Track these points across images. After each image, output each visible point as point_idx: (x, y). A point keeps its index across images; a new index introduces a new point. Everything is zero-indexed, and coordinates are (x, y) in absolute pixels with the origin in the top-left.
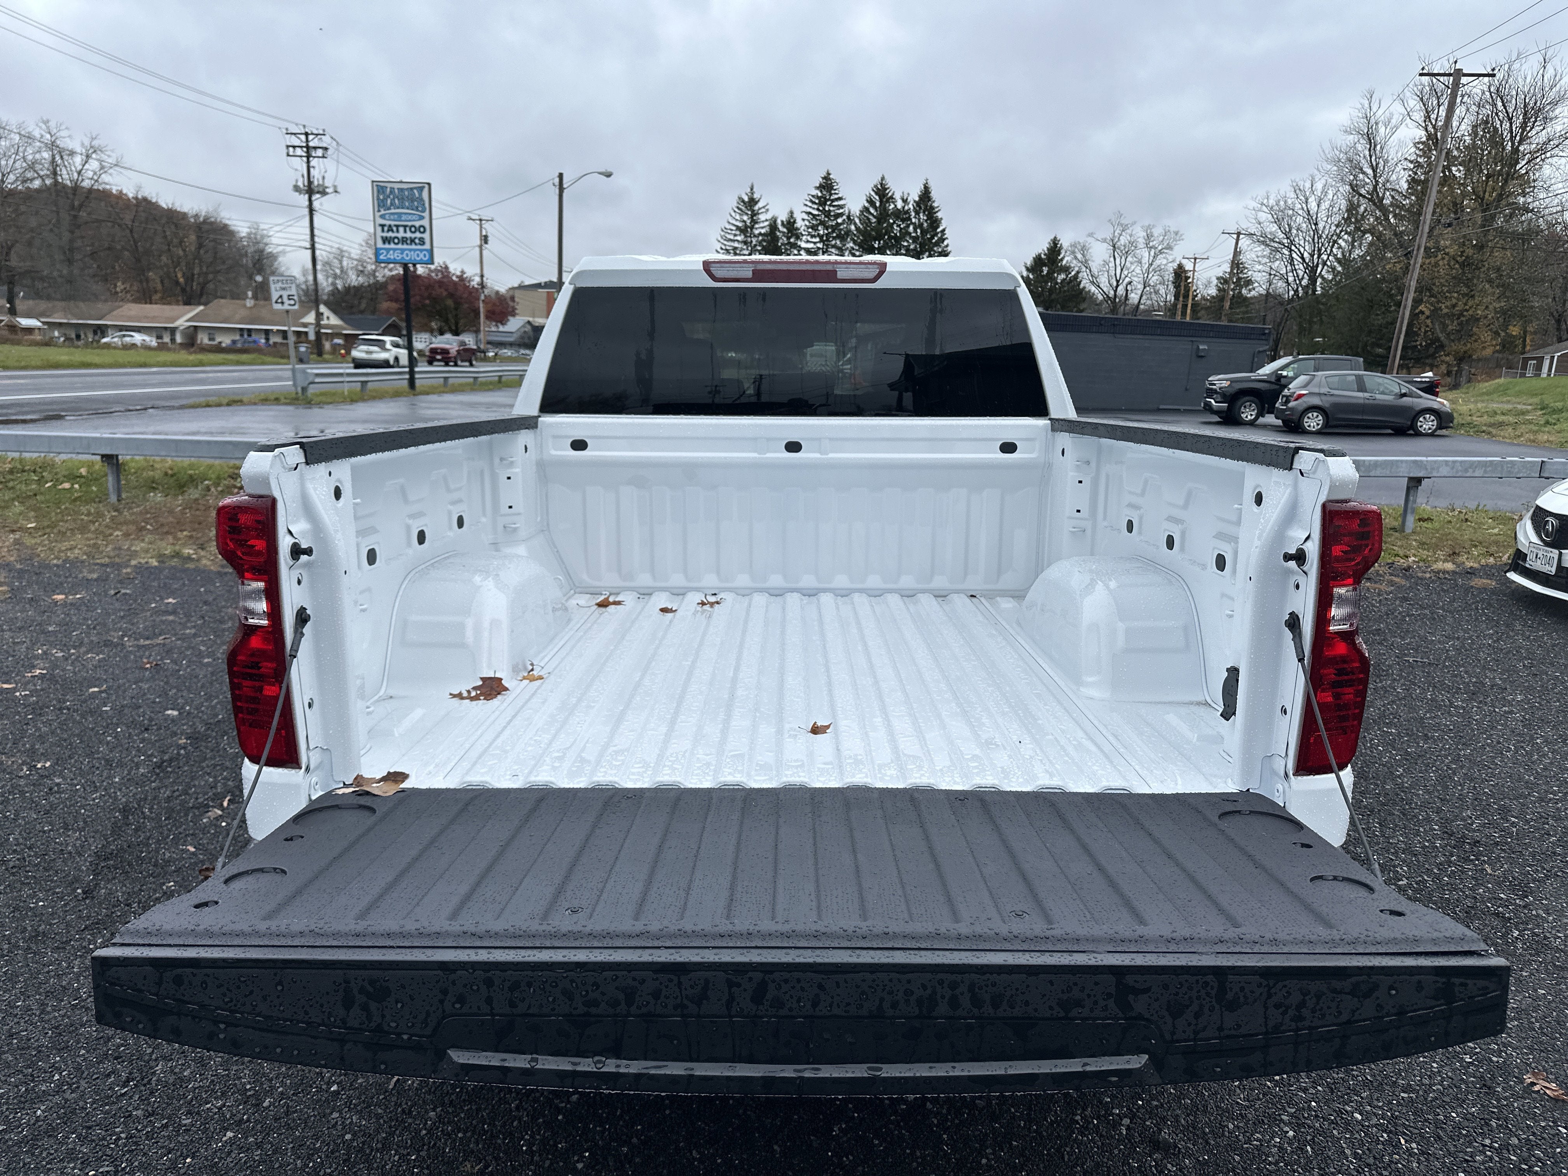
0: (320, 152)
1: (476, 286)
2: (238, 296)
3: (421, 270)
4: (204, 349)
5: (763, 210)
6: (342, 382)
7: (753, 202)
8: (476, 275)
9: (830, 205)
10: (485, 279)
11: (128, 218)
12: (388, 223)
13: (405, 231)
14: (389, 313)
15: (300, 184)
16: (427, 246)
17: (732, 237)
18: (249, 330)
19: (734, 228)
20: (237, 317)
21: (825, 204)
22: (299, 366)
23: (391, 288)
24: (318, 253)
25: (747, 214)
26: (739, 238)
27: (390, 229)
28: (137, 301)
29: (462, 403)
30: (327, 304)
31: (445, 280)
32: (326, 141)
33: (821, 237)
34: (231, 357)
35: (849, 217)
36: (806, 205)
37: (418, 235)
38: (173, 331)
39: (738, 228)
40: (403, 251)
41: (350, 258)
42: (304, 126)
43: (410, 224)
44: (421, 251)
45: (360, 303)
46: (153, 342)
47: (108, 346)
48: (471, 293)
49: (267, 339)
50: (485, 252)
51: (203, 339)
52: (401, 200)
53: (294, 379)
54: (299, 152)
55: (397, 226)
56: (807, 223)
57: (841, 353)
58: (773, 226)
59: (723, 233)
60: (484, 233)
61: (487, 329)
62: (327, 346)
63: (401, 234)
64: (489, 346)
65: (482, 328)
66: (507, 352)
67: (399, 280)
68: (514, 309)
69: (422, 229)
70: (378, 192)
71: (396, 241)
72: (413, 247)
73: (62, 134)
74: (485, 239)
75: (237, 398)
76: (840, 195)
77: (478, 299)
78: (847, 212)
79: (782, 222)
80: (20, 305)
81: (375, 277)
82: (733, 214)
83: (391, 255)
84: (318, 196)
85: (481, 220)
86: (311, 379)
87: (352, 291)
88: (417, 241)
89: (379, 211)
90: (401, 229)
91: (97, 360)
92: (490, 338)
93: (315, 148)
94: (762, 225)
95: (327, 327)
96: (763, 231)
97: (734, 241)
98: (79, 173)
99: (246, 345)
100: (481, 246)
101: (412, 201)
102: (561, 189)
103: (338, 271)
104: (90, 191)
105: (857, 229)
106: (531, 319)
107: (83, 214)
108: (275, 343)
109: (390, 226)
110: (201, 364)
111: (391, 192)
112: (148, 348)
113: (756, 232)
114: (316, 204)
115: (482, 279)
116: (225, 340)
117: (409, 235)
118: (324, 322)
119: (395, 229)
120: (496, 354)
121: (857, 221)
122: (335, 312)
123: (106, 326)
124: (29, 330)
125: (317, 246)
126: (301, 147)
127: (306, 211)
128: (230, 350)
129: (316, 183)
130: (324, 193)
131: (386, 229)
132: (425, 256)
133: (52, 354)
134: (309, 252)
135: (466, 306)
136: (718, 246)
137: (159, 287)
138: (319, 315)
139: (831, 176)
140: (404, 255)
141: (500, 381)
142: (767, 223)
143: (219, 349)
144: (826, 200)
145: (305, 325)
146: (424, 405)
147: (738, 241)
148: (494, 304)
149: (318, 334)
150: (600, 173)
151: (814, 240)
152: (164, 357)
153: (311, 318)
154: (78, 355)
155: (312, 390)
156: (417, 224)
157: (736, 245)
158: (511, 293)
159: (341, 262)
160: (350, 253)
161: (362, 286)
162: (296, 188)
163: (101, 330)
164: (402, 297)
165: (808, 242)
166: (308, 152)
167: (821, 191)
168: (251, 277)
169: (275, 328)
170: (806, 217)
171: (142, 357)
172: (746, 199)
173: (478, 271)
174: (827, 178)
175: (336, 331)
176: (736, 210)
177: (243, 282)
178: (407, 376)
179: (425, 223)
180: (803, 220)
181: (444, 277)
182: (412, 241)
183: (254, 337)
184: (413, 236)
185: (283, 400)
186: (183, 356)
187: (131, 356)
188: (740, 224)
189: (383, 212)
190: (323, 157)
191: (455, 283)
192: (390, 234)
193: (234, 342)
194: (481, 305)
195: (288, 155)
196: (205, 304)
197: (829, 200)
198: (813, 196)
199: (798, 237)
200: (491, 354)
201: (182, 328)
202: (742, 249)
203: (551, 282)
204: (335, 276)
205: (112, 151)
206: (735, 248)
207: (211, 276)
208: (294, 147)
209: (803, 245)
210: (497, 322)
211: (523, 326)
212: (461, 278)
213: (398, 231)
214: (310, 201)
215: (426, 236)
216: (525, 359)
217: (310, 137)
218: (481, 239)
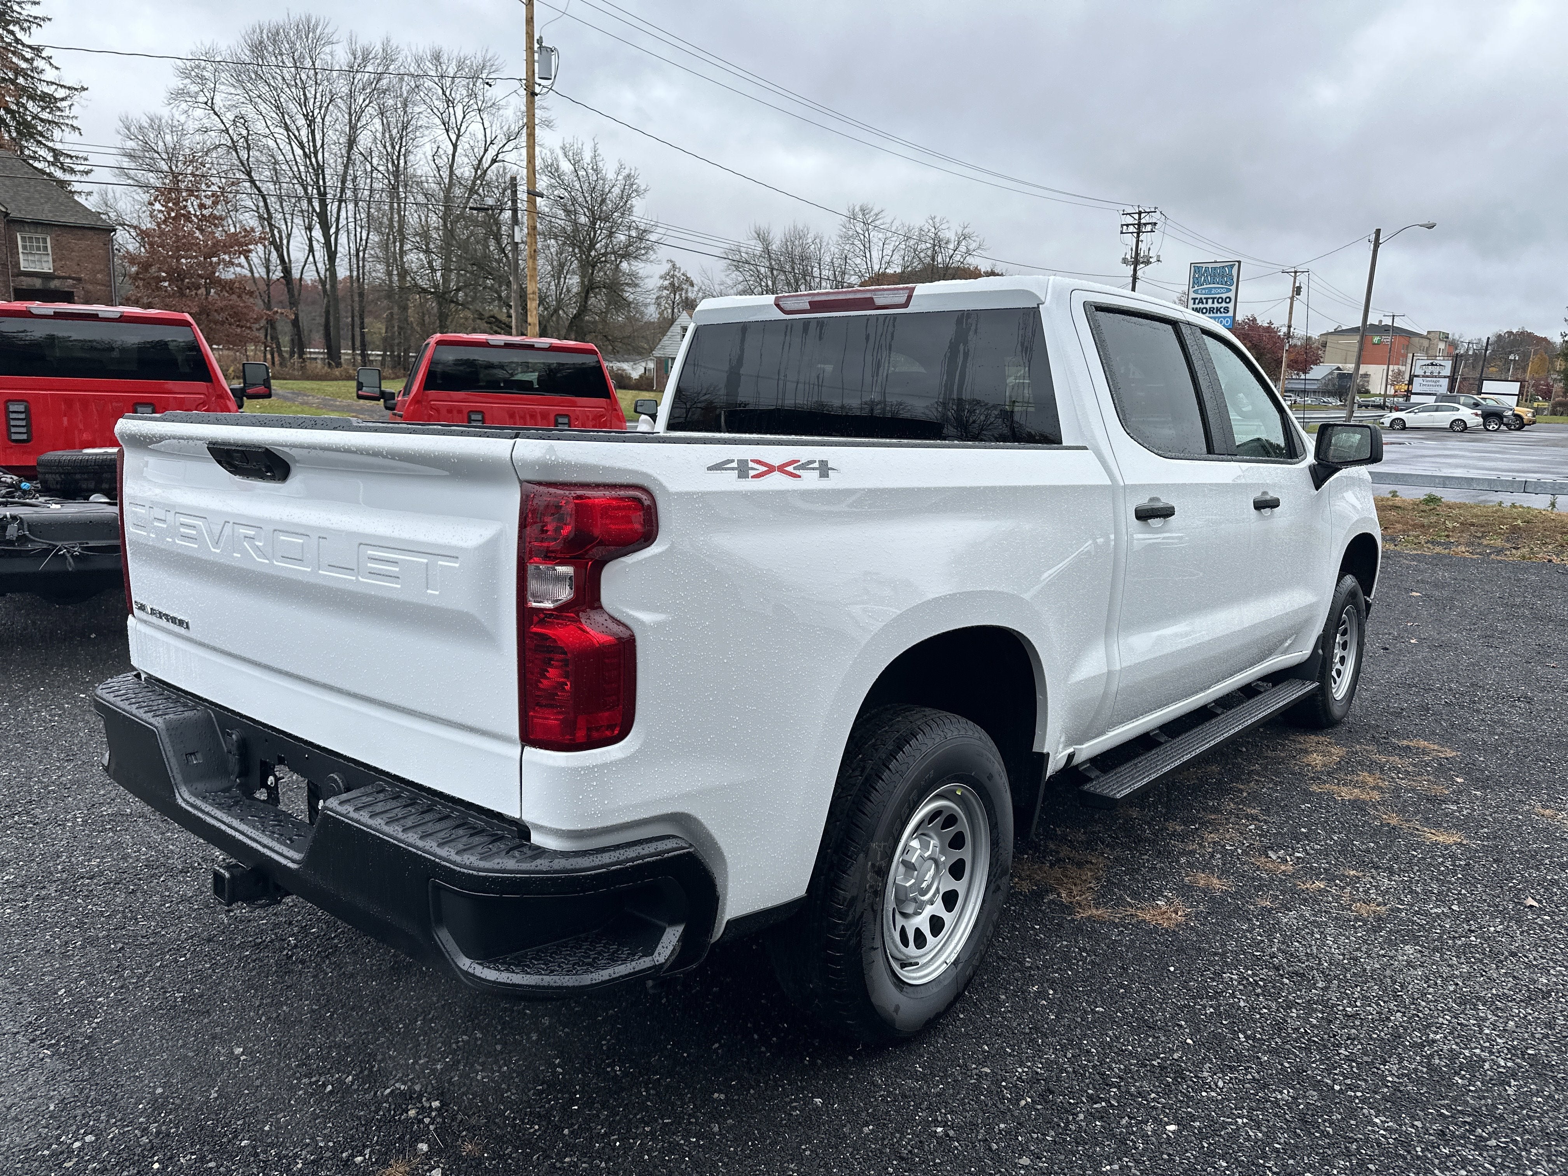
0: (1149, 228)
1: (1282, 336)
8: (1283, 325)
10: (1292, 329)
12: (1199, 296)
13: (1213, 303)
15: (1128, 257)
16: (1231, 314)
27: (1201, 301)
31: (1251, 334)
32: (1156, 217)
37: (1224, 305)
42: (1139, 206)
43: (1218, 296)
44: (1224, 318)
48: (1276, 342)
50: (1295, 303)
52: (1214, 276)
54: (1131, 229)
55: (1207, 299)
60: (1297, 285)
61: (1287, 377)
63: (1210, 305)
64: (1288, 394)
65: (1283, 377)
68: (1323, 356)
69: (1228, 300)
70: (1195, 272)
71: (1204, 311)
72: (1219, 315)
73: (943, 227)
74: (1298, 290)
77: (1282, 348)
84: (1142, 265)
85: (1295, 272)
88: (1222, 310)
89: (1193, 287)
90: (1210, 301)
92: (1291, 386)
93: (1145, 224)
100: (1292, 298)
101: (1223, 277)
102: (1377, 244)
106: (1338, 366)
109: (1201, 299)
111: (1205, 271)
114: (1140, 273)
115: (1289, 329)
117: (1216, 305)
119: (1204, 301)
126: (1134, 225)
127: (1131, 276)
129: (1142, 254)
130: (1148, 263)
131: (1197, 301)
132: (1227, 322)
148: (1298, 353)
150: (1422, 226)
156: (1224, 296)
158: (1322, 340)
162: (1125, 261)
166: (1139, 228)
173: (1286, 323)
179: (1232, 295)
181: (1250, 329)
182: (1219, 310)
184: (1219, 306)
189: (1196, 288)
190: (1152, 231)
191: (1260, 334)
192: (1201, 306)
194: (1285, 354)
195: (1122, 233)
205: (977, 236)
208: (1127, 225)
210: (1299, 370)
211: (1330, 373)
212: (1268, 329)
213: (1207, 303)
214: (1135, 270)
215: (1231, 306)
216: (1326, 407)
217: (1143, 215)
218: (1293, 291)
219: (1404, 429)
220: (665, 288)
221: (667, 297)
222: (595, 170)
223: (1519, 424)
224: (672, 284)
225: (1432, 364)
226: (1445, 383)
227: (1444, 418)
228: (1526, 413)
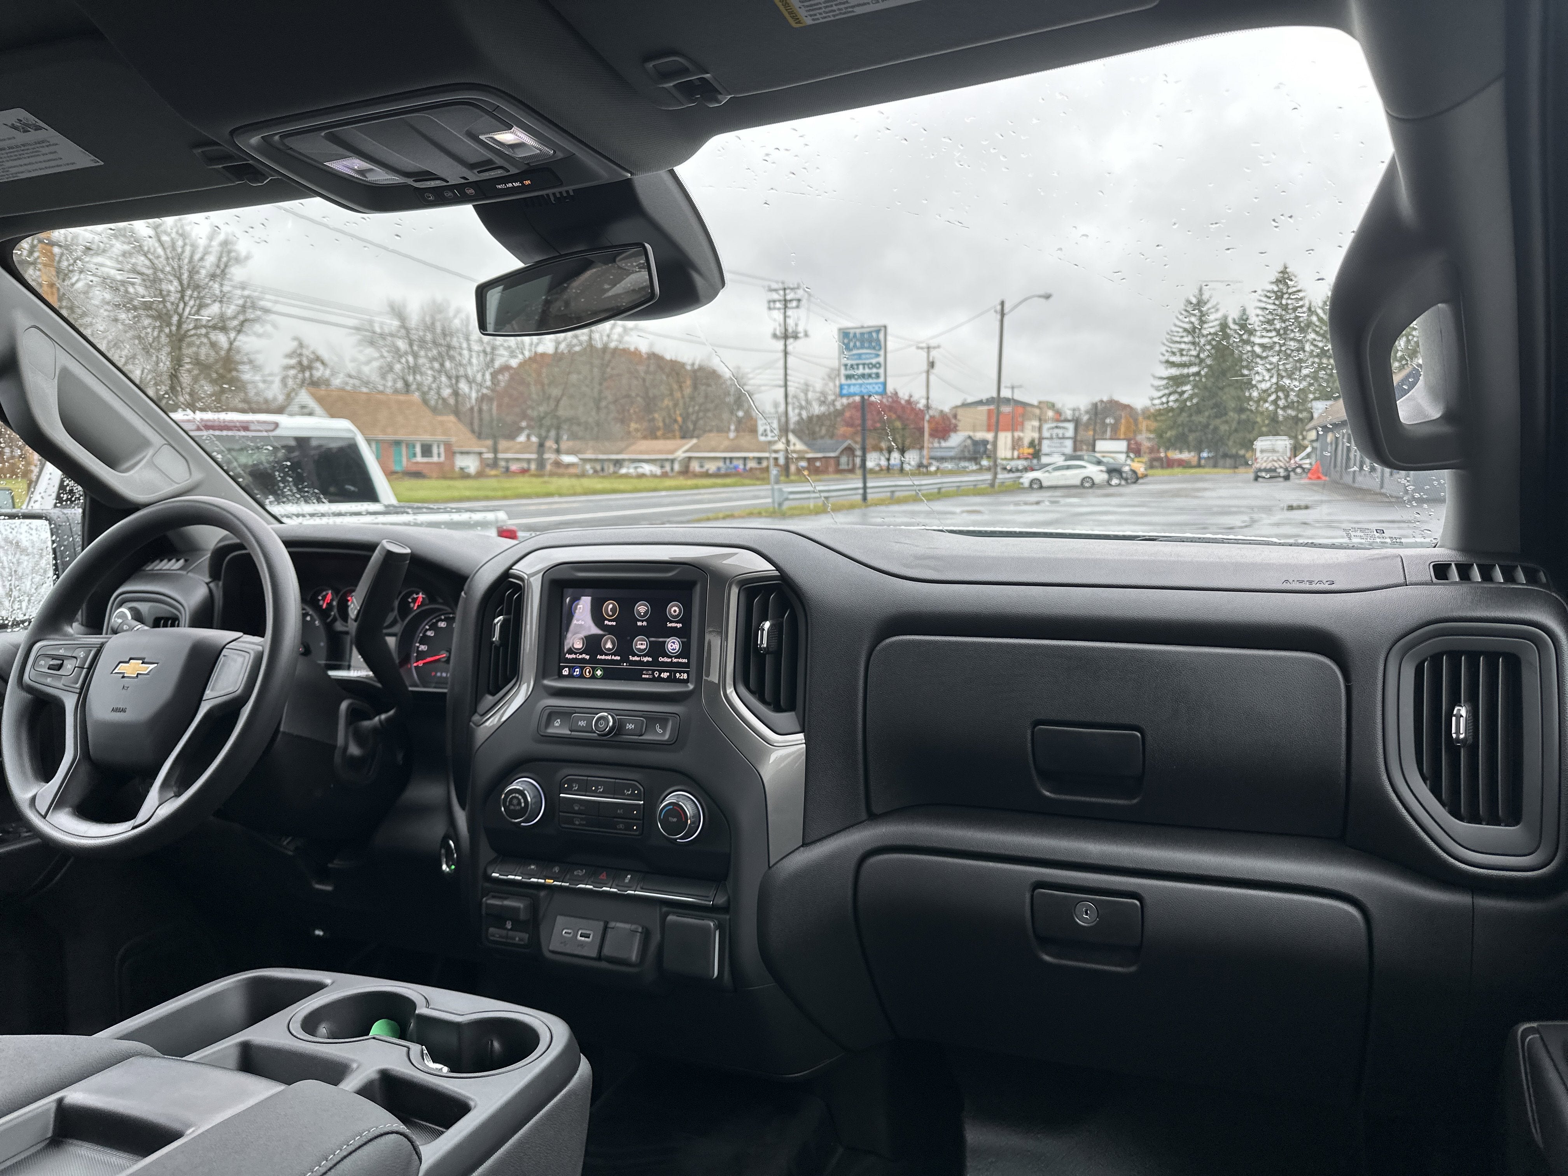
0: (794, 304)
1: (922, 408)
2: (722, 430)
3: (875, 398)
4: (696, 475)
5: (1213, 310)
6: (809, 498)
7: (1200, 304)
8: (922, 398)
9: (1288, 298)
10: (930, 401)
11: (641, 369)
12: (850, 362)
13: (864, 368)
14: (845, 437)
15: (778, 333)
16: (882, 379)
17: (1178, 339)
18: (731, 459)
19: (1181, 330)
20: (722, 447)
21: (1282, 297)
22: (776, 487)
23: (847, 414)
24: (789, 389)
25: (1194, 315)
26: (1186, 339)
27: (852, 367)
28: (645, 438)
29: (904, 512)
30: (794, 432)
31: (894, 405)
32: (800, 293)
33: (1278, 331)
34: (719, 481)
35: (1309, 309)
36: (1260, 301)
37: (874, 370)
38: (672, 461)
39: (1185, 330)
40: (861, 385)
41: (814, 391)
42: (783, 283)
43: (868, 361)
44: (876, 384)
45: (820, 430)
46: (657, 470)
47: (626, 476)
48: (917, 414)
49: (745, 465)
50: (932, 378)
51: (695, 466)
52: (862, 342)
53: (773, 497)
54: (778, 305)
55: (858, 365)
56: (1261, 318)
57: (1296, 449)
58: (1224, 326)
59: (1168, 336)
60: (931, 359)
61: (931, 446)
62: (793, 468)
63: (861, 371)
64: (931, 461)
65: (926, 445)
66: (949, 466)
67: (855, 407)
68: (956, 426)
69: (878, 365)
70: (844, 337)
71: (856, 377)
72: (870, 381)
74: (932, 365)
75: (729, 513)
76: (1299, 288)
77: (923, 419)
78: (1307, 305)
79: (1234, 320)
80: (564, 445)
81: (834, 405)
82: (1181, 317)
83: (853, 390)
84: (791, 341)
85: (928, 348)
86: (785, 496)
87: (815, 420)
88: (873, 376)
89: (844, 353)
90: (861, 367)
91: (622, 487)
92: (933, 454)
93: (791, 301)
94: (1211, 324)
95: (794, 452)
96: (1212, 330)
97: (1180, 343)
98: (608, 336)
99: (729, 471)
100: (928, 372)
101: (870, 342)
102: (1003, 315)
103: (803, 403)
104: (616, 349)
105: (1320, 319)
106: (971, 434)
107: (609, 370)
108: (751, 469)
109: (852, 365)
110: (697, 487)
111: (854, 336)
112: (655, 476)
113: (1205, 332)
114: (790, 348)
115: (928, 402)
116: (712, 467)
117: (867, 371)
118: (792, 448)
119: (855, 367)
120: (938, 468)
121: (1320, 312)
122: (800, 438)
123: (624, 460)
124: (569, 465)
125: (789, 383)
126: (780, 301)
127: (781, 355)
128: (717, 475)
129: (790, 330)
130: (796, 337)
131: (848, 367)
132: (879, 388)
133: (586, 483)
134: (782, 390)
135: (912, 426)
136: (1163, 349)
137: (661, 424)
138: (788, 442)
139: (1288, 270)
140: (863, 389)
141: (939, 493)
142: (1217, 323)
143: (707, 475)
144: (1283, 294)
145: (776, 452)
146: (873, 515)
147: (1185, 342)
148: (937, 423)
149: (787, 458)
150: (1040, 296)
151: (1270, 334)
152: (668, 483)
153: (780, 446)
154: (606, 484)
155: (786, 505)
156: (874, 361)
157: (1183, 346)
158: (954, 412)
159: (806, 394)
160: (814, 387)
161: (824, 414)
162: (775, 336)
163: (618, 463)
164: (858, 422)
165: (1263, 337)
166: (785, 304)
167: (1278, 286)
168: (732, 412)
169: (751, 455)
170: (1259, 312)
171: (653, 483)
172: (1194, 301)
173: (924, 394)
174: (1284, 272)
175: (801, 455)
176: (1183, 312)
177: (725, 416)
178: (861, 491)
179: (881, 359)
180: (1258, 316)
181: (894, 401)
182: (870, 376)
183: (735, 462)
184: (870, 371)
185: (764, 514)
186: (682, 481)
187: (643, 483)
188: (1188, 326)
189: (846, 354)
190: (798, 307)
191: (903, 407)
192: (852, 372)
193: (719, 469)
194: (926, 425)
195: (769, 309)
196: (698, 437)
197: (1287, 293)
198: (1269, 291)
199: (1251, 332)
200: (933, 469)
201: (679, 459)
202: (1189, 350)
203: (993, 398)
204: (801, 407)
206: (1181, 350)
207: (701, 414)
208: (774, 301)
209: (1257, 340)
210: (939, 438)
211: (964, 441)
212: (909, 402)
213: (858, 369)
214: (786, 345)
215: (881, 371)
216: (964, 471)
217: (788, 291)
218: (928, 365)
219: (1041, 487)
220: (292, 367)
221: (295, 377)
222: (181, 235)
223: (1136, 478)
224: (300, 363)
225: (1057, 427)
226: (1069, 444)
227: (1073, 476)
228: (1141, 469)
